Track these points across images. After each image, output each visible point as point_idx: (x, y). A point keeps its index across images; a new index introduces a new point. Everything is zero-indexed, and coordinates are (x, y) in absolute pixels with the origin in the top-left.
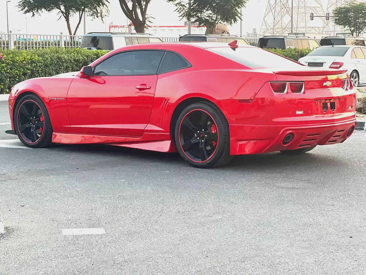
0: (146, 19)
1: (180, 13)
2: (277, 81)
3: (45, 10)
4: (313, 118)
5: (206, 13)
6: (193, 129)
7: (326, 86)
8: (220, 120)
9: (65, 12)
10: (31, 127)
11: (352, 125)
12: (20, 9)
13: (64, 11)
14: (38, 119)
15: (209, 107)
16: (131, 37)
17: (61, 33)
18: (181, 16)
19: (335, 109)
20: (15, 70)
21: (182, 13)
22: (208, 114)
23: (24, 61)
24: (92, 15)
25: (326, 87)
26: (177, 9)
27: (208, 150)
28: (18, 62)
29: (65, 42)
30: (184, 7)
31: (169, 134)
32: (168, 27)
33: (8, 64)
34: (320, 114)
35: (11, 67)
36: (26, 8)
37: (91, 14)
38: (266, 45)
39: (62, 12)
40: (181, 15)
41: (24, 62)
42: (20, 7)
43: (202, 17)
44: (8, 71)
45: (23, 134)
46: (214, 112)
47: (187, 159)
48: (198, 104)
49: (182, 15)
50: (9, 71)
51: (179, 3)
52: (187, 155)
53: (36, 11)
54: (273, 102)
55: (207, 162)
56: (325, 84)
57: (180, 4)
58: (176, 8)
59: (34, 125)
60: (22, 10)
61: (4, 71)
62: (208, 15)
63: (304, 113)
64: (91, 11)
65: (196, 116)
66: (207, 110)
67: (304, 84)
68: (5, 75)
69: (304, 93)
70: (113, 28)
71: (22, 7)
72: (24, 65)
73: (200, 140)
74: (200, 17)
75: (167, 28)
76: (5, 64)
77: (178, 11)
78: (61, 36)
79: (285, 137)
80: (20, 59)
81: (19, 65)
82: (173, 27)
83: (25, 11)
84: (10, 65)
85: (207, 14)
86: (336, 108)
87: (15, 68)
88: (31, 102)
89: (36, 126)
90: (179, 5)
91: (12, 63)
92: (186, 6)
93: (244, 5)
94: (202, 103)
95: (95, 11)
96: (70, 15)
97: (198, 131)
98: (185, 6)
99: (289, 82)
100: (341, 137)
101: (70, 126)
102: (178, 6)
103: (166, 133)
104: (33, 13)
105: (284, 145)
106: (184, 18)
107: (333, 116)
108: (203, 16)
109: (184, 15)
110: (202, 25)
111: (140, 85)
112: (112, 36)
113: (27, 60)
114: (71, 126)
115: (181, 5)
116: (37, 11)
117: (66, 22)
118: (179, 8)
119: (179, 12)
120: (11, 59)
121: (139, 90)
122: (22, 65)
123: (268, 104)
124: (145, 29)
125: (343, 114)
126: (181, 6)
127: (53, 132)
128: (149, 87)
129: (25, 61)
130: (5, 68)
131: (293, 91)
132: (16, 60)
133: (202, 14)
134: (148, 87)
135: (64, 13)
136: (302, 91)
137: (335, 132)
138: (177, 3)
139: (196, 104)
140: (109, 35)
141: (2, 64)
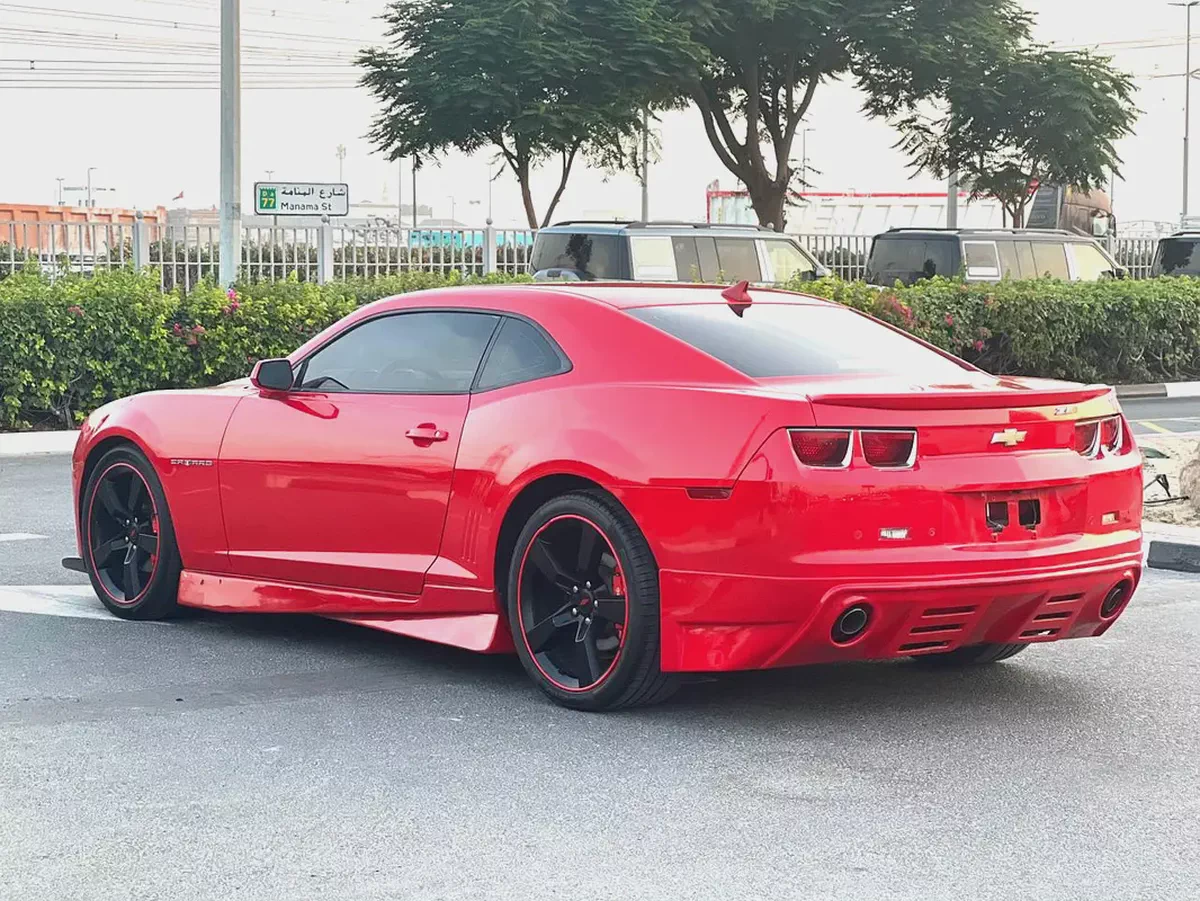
0: (791, 172)
1: (911, 153)
2: (816, 427)
3: (457, 147)
4: (947, 552)
5: (1001, 152)
6: (559, 578)
7: (1004, 443)
8: (632, 554)
9: (515, 154)
10: (127, 549)
11: (1117, 579)
12: (377, 145)
13: (514, 151)
14: (146, 524)
15: (602, 509)
16: (694, 237)
17: (489, 223)
18: (914, 163)
19: (1038, 522)
20: (280, 345)
21: (920, 151)
22: (600, 531)
23: (308, 317)
24: (604, 163)
25: (1002, 447)
26: (900, 143)
27: (602, 651)
28: (290, 321)
29: (500, 251)
30: (925, 134)
31: (491, 591)
32: (901, 195)
33: (255, 327)
34: (976, 537)
35: (264, 337)
36: (397, 144)
37: (600, 159)
38: (1187, 262)
39: (507, 153)
40: (916, 161)
41: (308, 321)
42: (374, 138)
43: (986, 165)
44: (256, 350)
45: (104, 571)
46: (618, 527)
47: (539, 677)
48: (572, 497)
49: (919, 162)
50: (260, 349)
51: (908, 121)
52: (541, 666)
53: (426, 151)
54: (798, 496)
55: (595, 692)
56: (997, 438)
57: (914, 124)
58: (900, 136)
59: (134, 544)
60: (384, 148)
61: (242, 348)
62: (1007, 159)
63: (908, 535)
64: (601, 151)
65: (567, 537)
66: (597, 518)
67: (915, 436)
68: (246, 362)
69: (916, 466)
70: (720, 198)
71: (382, 140)
72: (308, 329)
73: (581, 618)
74: (978, 166)
75: (897, 198)
76: (245, 328)
77: (906, 147)
78: (486, 232)
79: (838, 614)
80: (296, 310)
81: (291, 330)
82: (919, 195)
83: (393, 153)
84: (262, 330)
85: (1003, 154)
86: (1042, 519)
87: (279, 340)
88: (124, 471)
89: (138, 548)
90: (909, 127)
91: (267, 323)
92: (931, 131)
93: (1130, 127)
94: (582, 494)
95: (615, 149)
96: (530, 164)
97: (575, 587)
98: (929, 132)
99: (860, 431)
100: (1074, 617)
101: (226, 553)
102: (907, 131)
103: (483, 588)
104: (418, 157)
105: (836, 644)
106: (925, 169)
107: (1032, 547)
108: (989, 164)
109: (924, 160)
110: (986, 192)
111: (419, 427)
112: (628, 232)
113: (317, 315)
114: (231, 553)
115: (917, 128)
116: (431, 152)
117: (519, 185)
118: (909, 138)
119: (909, 150)
120: (266, 312)
121: (415, 443)
122: (302, 331)
123: (784, 499)
124: (785, 207)
125: (1072, 541)
126: (914, 132)
127: (183, 568)
128: (441, 433)
129: (312, 318)
130: (246, 341)
131: (873, 460)
132: (281, 315)
133: (985, 158)
134: (437, 435)
135: (514, 157)
136: (911, 461)
137: (1038, 601)
138: (903, 122)
139: (567, 496)
140: (620, 231)
141: (236, 327)
